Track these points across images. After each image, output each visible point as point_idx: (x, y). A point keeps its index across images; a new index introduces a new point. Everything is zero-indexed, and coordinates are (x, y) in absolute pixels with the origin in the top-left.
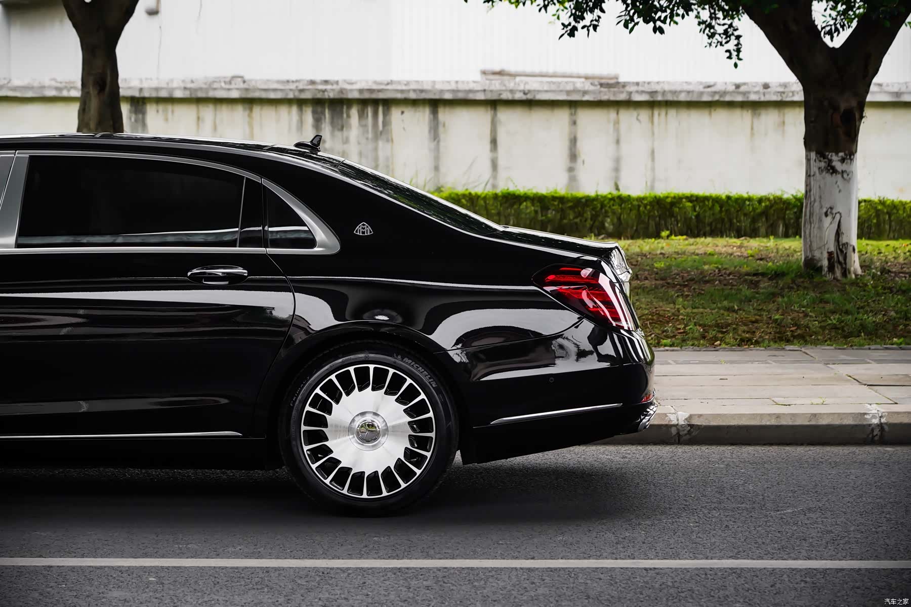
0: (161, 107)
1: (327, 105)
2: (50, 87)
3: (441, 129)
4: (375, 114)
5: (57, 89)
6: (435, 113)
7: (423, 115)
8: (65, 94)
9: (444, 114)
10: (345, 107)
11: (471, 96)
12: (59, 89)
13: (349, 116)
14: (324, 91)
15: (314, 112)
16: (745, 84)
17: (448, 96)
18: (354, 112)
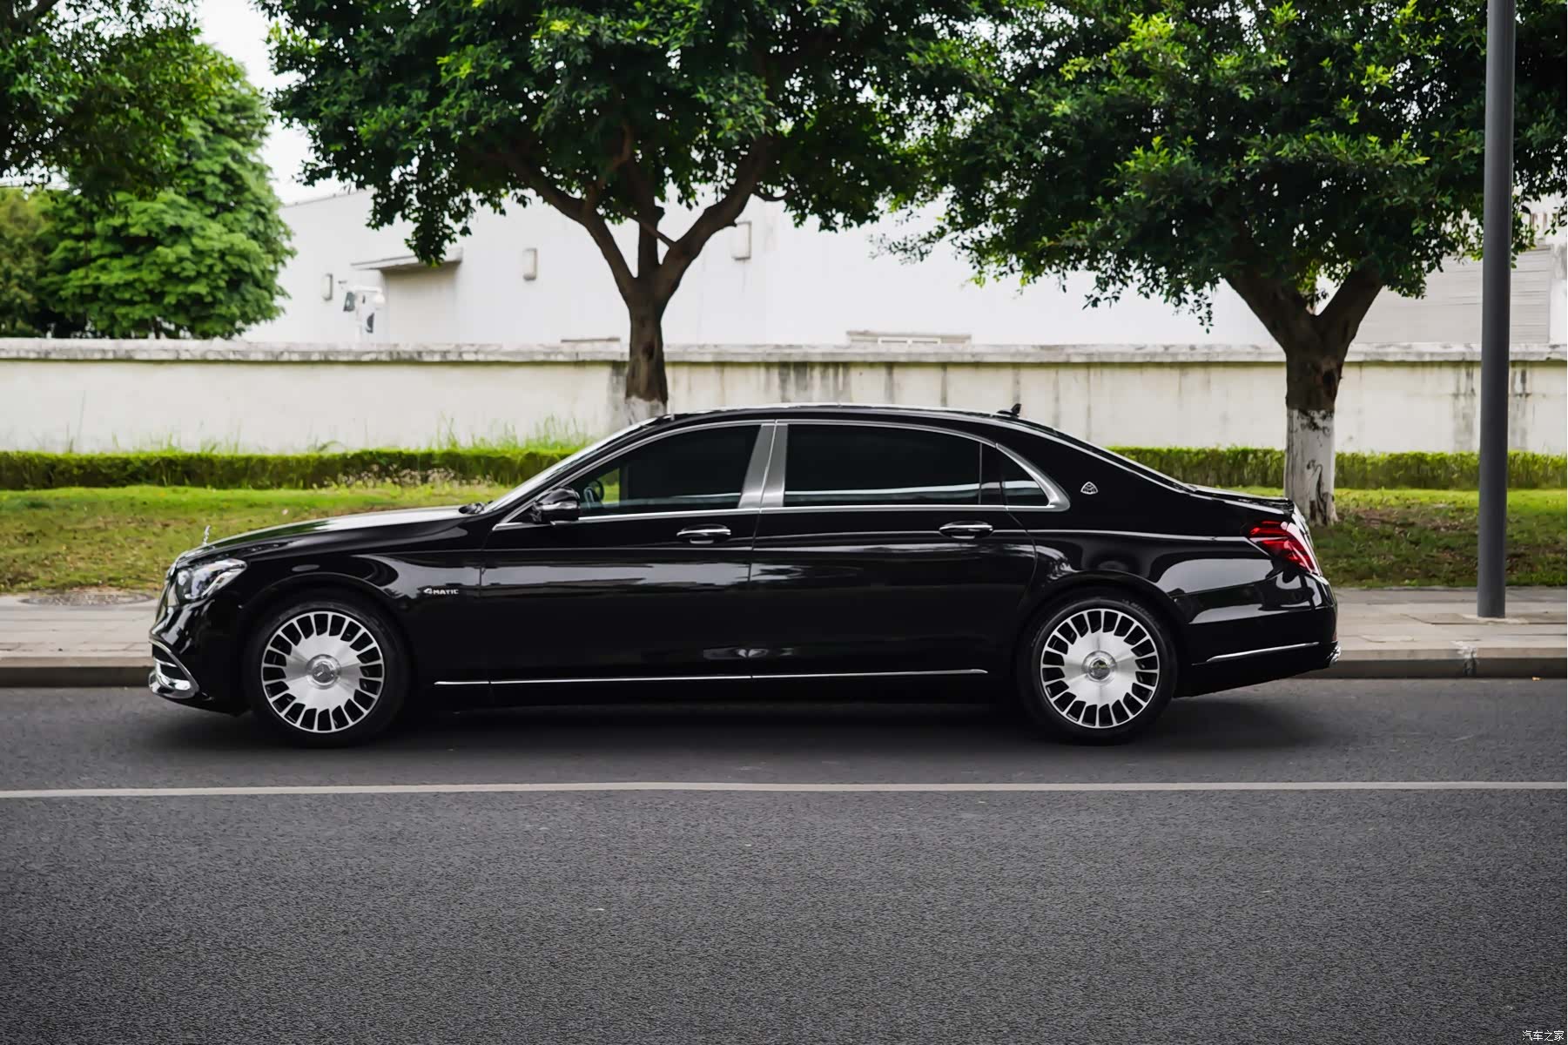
1: (792, 368)
2: (539, 353)
3: (896, 391)
4: (836, 375)
5: (545, 354)
6: (890, 374)
7: (882, 373)
8: (553, 358)
9: (899, 375)
10: (808, 370)
11: (924, 359)
12: (548, 354)
13: (811, 377)
14: (790, 354)
15: (780, 374)
16: (1172, 346)
17: (902, 359)
18: (817, 373)
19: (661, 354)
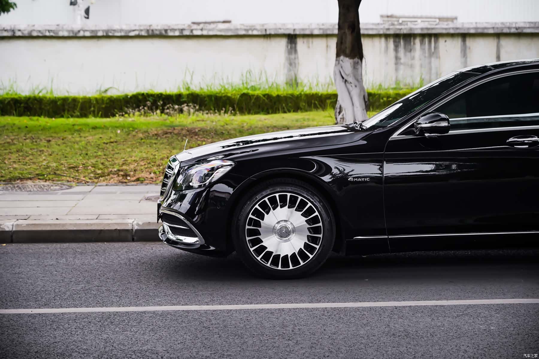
0: (305, 40)
1: (402, 38)
2: (241, 29)
3: (468, 51)
4: (430, 42)
5: (246, 30)
6: (464, 41)
7: (457, 42)
8: (250, 33)
9: (470, 42)
10: (412, 38)
11: (486, 31)
12: (247, 30)
13: (414, 44)
14: (401, 29)
15: (394, 42)
17: (472, 31)
18: (418, 41)
19: (359, 29)
